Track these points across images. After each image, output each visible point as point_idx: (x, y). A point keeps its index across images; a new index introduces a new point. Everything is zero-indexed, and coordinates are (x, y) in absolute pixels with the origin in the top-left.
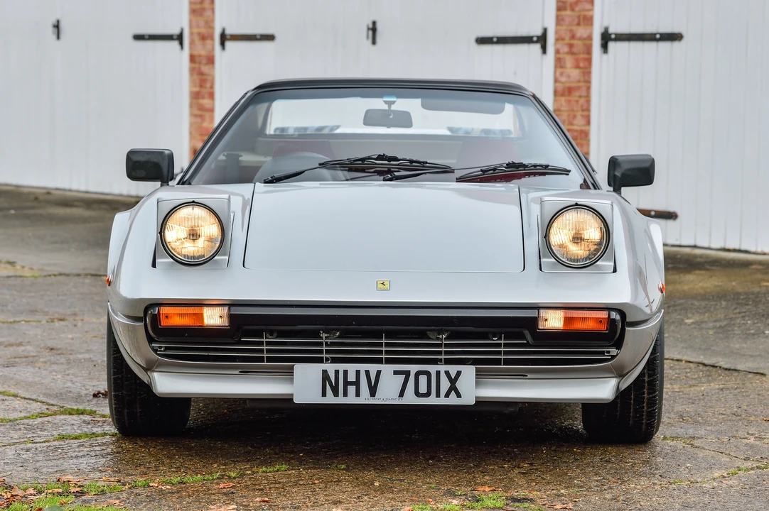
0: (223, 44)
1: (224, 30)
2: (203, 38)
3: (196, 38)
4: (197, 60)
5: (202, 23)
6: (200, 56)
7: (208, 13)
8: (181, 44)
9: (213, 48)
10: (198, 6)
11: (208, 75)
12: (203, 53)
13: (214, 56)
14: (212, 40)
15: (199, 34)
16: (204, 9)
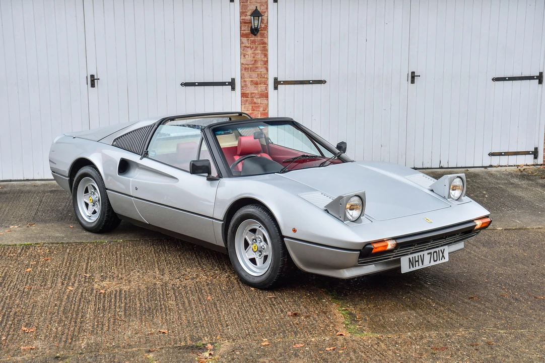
0: (276, 87)
1: (278, 77)
2: (256, 83)
3: (248, 83)
5: (255, 76)
7: (262, 70)
8: (233, 88)
9: (266, 89)
10: (251, 66)
11: (261, 104)
12: (256, 92)
13: (268, 93)
14: (265, 84)
15: (252, 81)
16: (257, 68)
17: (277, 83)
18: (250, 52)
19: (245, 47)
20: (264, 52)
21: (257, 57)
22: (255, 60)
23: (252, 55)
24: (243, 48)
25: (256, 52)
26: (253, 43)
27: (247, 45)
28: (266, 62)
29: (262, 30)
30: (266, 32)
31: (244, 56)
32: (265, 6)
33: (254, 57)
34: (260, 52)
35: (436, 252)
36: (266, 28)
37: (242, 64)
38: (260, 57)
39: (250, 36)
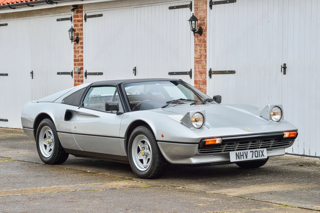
0: (210, 76)
1: (211, 69)
2: (201, 73)
3: (198, 73)
4: (198, 83)
5: (200, 67)
6: (199, 81)
7: (204, 62)
8: (191, 76)
9: (206, 77)
10: (199, 59)
11: (203, 89)
12: (201, 80)
13: (206, 81)
14: (205, 74)
15: (199, 71)
16: (201, 60)
17: (211, 73)
18: (198, 48)
19: (196, 44)
20: (205, 48)
21: (202, 52)
22: (201, 55)
23: (200, 51)
24: (196, 45)
25: (201, 48)
26: (200, 41)
27: (198, 43)
28: (206, 56)
29: (204, 32)
30: (206, 32)
31: (196, 52)
32: (206, 12)
33: (200, 53)
34: (203, 48)
35: (257, 151)
36: (206, 30)
37: (195, 58)
38: (203, 52)
39: (199, 36)
